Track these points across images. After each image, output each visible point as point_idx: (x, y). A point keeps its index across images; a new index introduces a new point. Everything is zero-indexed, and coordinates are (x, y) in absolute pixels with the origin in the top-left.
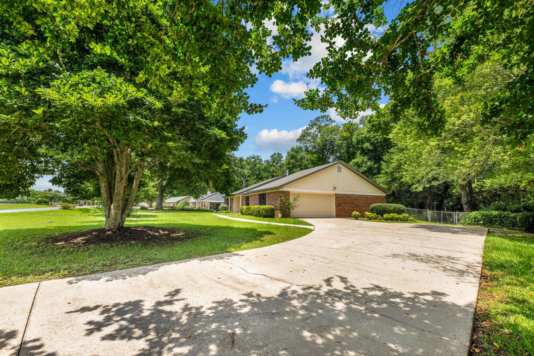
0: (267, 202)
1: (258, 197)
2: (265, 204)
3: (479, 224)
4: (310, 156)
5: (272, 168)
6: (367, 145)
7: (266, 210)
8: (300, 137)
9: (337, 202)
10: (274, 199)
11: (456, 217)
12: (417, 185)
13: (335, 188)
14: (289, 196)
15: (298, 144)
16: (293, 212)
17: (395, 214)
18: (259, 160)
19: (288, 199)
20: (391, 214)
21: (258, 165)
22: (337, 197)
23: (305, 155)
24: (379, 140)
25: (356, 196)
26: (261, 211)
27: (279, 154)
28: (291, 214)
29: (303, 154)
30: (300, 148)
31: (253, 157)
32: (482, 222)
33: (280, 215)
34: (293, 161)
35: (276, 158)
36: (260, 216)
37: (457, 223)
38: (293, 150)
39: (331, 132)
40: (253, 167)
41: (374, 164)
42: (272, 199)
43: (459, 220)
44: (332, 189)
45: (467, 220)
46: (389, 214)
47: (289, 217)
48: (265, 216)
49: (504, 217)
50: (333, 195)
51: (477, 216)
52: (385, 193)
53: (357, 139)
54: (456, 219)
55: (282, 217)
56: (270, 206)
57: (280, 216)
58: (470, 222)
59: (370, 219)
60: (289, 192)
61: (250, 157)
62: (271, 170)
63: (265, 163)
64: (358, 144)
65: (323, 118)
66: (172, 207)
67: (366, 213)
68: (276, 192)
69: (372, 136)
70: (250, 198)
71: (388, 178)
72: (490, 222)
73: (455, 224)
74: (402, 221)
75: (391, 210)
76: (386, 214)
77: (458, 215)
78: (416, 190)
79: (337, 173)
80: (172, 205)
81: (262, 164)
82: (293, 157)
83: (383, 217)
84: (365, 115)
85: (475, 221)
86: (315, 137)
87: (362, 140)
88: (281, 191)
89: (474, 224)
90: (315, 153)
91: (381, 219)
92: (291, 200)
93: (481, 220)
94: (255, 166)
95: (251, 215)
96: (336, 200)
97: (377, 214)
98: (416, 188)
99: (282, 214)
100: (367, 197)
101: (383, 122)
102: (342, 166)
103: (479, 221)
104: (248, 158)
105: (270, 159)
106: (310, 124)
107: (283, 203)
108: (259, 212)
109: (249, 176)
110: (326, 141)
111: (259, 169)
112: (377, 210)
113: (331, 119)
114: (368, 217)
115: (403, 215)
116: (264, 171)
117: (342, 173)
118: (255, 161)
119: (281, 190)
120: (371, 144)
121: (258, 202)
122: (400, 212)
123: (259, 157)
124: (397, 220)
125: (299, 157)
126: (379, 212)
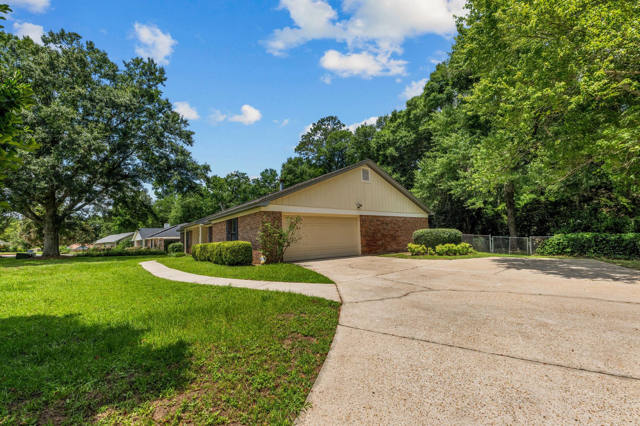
0: (240, 234)
1: (224, 227)
2: (237, 239)
3: (566, 253)
4: (314, 171)
5: (263, 189)
6: (391, 151)
7: (233, 251)
8: (300, 145)
9: (364, 230)
10: (252, 229)
11: (529, 244)
12: (473, 200)
13: (359, 206)
14: (280, 220)
15: (297, 155)
16: (290, 251)
17: (453, 245)
18: (245, 178)
19: (279, 227)
20: (447, 245)
21: (244, 186)
22: (364, 219)
23: (307, 169)
24: (408, 143)
25: (390, 219)
26: (223, 253)
27: (272, 170)
28: (285, 256)
29: (304, 167)
30: (300, 160)
31: (236, 175)
32: (569, 250)
33: (263, 259)
34: (290, 177)
35: (268, 175)
36: (223, 263)
37: (531, 252)
38: (290, 161)
39: (341, 138)
40: (237, 189)
41: (401, 176)
42: (248, 227)
43: (534, 248)
44: (356, 207)
45: (547, 247)
46: (443, 244)
47: (282, 261)
48: (233, 264)
49: (601, 241)
50: (356, 218)
51: (562, 240)
52: (427, 212)
53: (378, 143)
54: (530, 246)
55: (268, 262)
56: (245, 242)
57: (263, 261)
58: (552, 250)
59: (416, 254)
60: (280, 213)
61: (232, 175)
62: (262, 192)
63: (253, 182)
64: (378, 150)
65: (329, 121)
66: (108, 250)
67: (410, 245)
68: (255, 214)
69: (398, 138)
70: (214, 229)
71: (423, 194)
72: (581, 250)
73: (529, 255)
74: (460, 254)
75: (445, 238)
76: (440, 245)
77: (533, 240)
78: (473, 207)
79: (362, 181)
80: (108, 246)
81: (249, 185)
82: (290, 171)
83: (435, 250)
84: (383, 116)
85: (559, 249)
86: (318, 144)
87: (383, 144)
88: (265, 212)
89: (558, 254)
90: (320, 166)
91: (432, 254)
92: (285, 228)
93: (568, 247)
94: (239, 186)
95: (209, 260)
96: (361, 226)
97: (427, 247)
98: (473, 204)
99: (267, 256)
100: (405, 220)
101: (414, 116)
102: (369, 169)
103: (564, 248)
104: (228, 176)
105: (260, 177)
106: (312, 128)
107: (269, 235)
108: (221, 255)
109: (230, 201)
110: (334, 149)
111: (244, 191)
112: (426, 240)
113: (339, 122)
114: (412, 251)
115: (463, 244)
116: (252, 193)
117: (369, 182)
118: (239, 180)
119: (263, 209)
120: (397, 149)
121: (225, 236)
122: (457, 241)
123: (244, 174)
124: (455, 254)
125: (298, 171)
126: (429, 242)
